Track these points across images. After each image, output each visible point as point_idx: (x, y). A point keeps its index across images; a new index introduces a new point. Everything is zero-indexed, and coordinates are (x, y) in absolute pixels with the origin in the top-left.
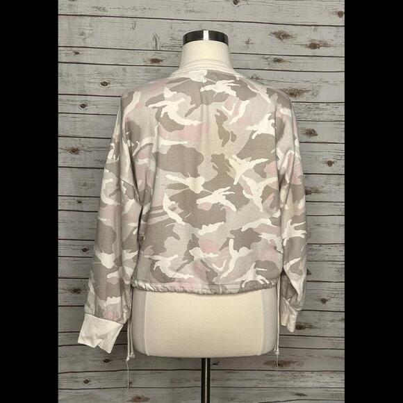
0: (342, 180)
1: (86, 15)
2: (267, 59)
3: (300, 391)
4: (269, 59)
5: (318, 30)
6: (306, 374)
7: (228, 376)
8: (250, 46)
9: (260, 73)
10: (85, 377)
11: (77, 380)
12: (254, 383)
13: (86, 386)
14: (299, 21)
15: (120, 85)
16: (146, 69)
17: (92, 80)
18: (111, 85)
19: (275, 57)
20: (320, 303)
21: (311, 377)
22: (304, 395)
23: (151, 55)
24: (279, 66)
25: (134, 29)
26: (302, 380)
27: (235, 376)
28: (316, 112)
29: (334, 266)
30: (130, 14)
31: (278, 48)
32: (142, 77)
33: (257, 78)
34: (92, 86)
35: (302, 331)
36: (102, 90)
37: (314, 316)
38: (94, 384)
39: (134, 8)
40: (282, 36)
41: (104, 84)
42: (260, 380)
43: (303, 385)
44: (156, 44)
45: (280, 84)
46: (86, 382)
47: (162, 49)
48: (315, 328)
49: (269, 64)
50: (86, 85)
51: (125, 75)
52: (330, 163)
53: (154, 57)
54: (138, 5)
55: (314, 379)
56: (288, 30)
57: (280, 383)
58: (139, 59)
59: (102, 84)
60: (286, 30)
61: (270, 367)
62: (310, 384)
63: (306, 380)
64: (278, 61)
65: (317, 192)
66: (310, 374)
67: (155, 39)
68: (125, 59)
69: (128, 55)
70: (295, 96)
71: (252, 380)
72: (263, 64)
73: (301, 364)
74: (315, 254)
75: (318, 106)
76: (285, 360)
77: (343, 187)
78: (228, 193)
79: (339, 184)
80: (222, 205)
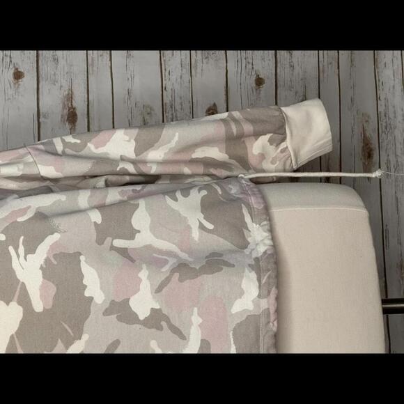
0: (46, 54)
29: (199, 65)
52: (18, 75)
55: (390, 96)
65: (70, 97)
73: (366, 118)
77: (59, 53)
78: (21, 250)
79: (56, 60)
80: (47, 261)
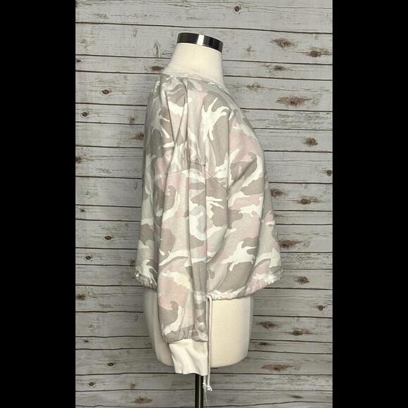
1: (86, 23)
2: (268, 66)
3: (297, 394)
4: (270, 67)
5: (320, 38)
6: (302, 377)
7: (228, 379)
8: (251, 53)
9: (260, 82)
10: (90, 380)
11: (83, 382)
12: (252, 386)
13: (91, 388)
14: (300, 29)
15: (121, 93)
16: (147, 77)
17: (94, 89)
18: (112, 93)
19: (276, 64)
20: (317, 310)
21: (307, 380)
22: (300, 397)
23: (152, 63)
24: (280, 74)
25: (135, 36)
26: (298, 383)
27: (235, 379)
28: (316, 121)
30: (131, 21)
31: (280, 56)
32: (143, 86)
33: (258, 87)
34: (93, 94)
35: (299, 336)
36: (104, 99)
37: (311, 323)
38: (98, 386)
39: (135, 15)
40: (284, 44)
41: (106, 92)
42: (258, 383)
43: (300, 388)
44: (157, 52)
45: (280, 92)
46: (91, 384)
47: (163, 56)
48: (312, 333)
49: (270, 72)
50: (87, 93)
51: (126, 83)
53: (156, 65)
54: (139, 12)
55: (309, 382)
56: (289, 37)
57: (277, 386)
58: (140, 66)
59: (103, 92)
60: (287, 38)
61: (267, 371)
62: (307, 387)
63: (302, 383)
64: (279, 68)
66: (306, 378)
67: (156, 46)
68: (126, 67)
69: (129, 63)
70: (296, 104)
71: (251, 383)
72: (264, 72)
73: (297, 368)
74: (313, 263)
75: (318, 115)
76: (283, 365)
